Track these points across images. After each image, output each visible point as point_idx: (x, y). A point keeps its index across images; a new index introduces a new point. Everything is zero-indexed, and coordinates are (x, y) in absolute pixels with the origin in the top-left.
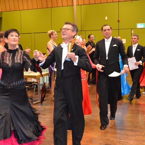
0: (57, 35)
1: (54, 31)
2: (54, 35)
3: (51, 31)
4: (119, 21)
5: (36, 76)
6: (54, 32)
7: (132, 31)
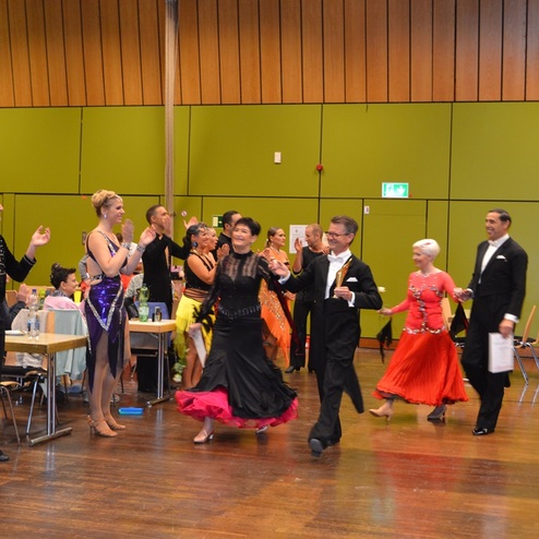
0: (122, 211)
1: (113, 193)
2: (113, 209)
3: (105, 193)
4: (320, 170)
5: (45, 346)
6: (115, 197)
7: (365, 208)
